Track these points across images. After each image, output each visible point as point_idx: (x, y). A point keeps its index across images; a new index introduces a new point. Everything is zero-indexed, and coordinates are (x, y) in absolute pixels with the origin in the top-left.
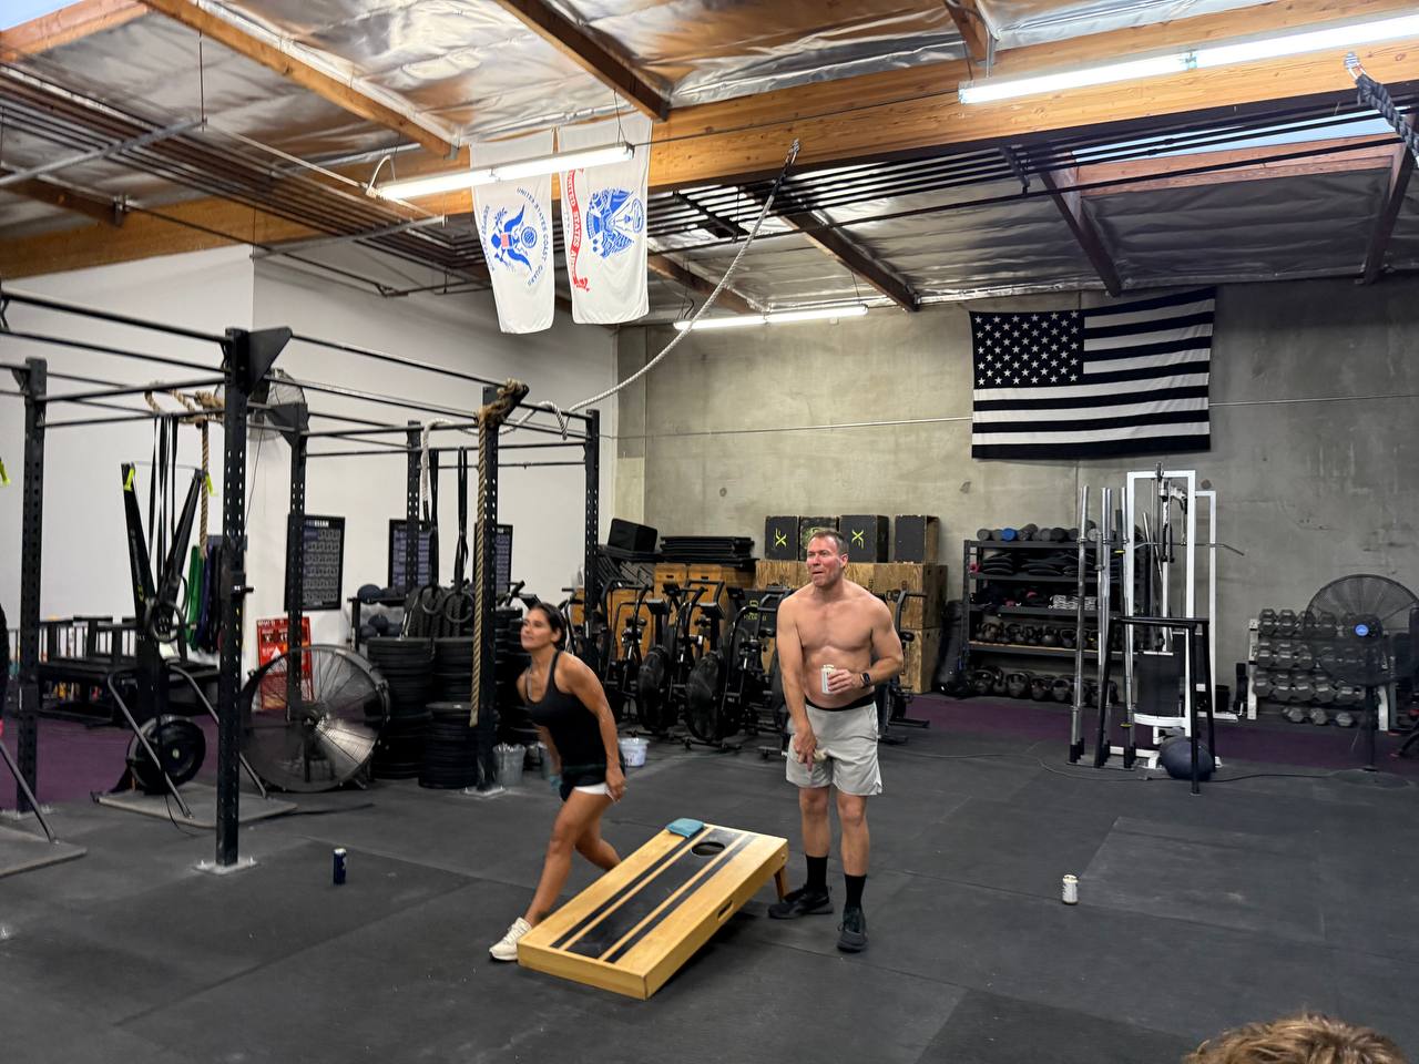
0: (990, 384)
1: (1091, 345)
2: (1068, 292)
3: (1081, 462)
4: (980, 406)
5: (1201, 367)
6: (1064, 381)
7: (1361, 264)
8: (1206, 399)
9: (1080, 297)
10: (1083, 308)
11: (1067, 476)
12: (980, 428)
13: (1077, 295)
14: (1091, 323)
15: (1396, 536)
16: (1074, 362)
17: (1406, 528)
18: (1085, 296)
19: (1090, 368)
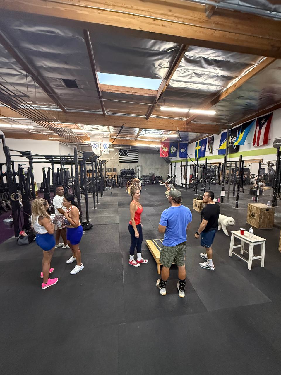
0: (120, 156)
1: (129, 153)
2: (127, 148)
4: (120, 158)
5: (137, 156)
6: (127, 156)
8: (138, 158)
11: (127, 164)
12: (120, 160)
14: (129, 151)
19: (129, 155)
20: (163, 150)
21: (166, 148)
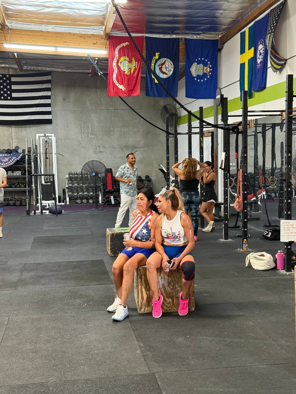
1: (14, 87)
2: (5, 68)
3: (13, 126)
5: (48, 97)
6: (6, 99)
7: (90, 70)
8: (50, 107)
9: (9, 69)
10: (10, 74)
11: (9, 131)
13: (8, 69)
14: (13, 79)
15: (102, 149)
16: (9, 92)
17: (104, 147)
18: (10, 70)
19: (14, 95)
20: (119, 68)
21: (130, 62)
